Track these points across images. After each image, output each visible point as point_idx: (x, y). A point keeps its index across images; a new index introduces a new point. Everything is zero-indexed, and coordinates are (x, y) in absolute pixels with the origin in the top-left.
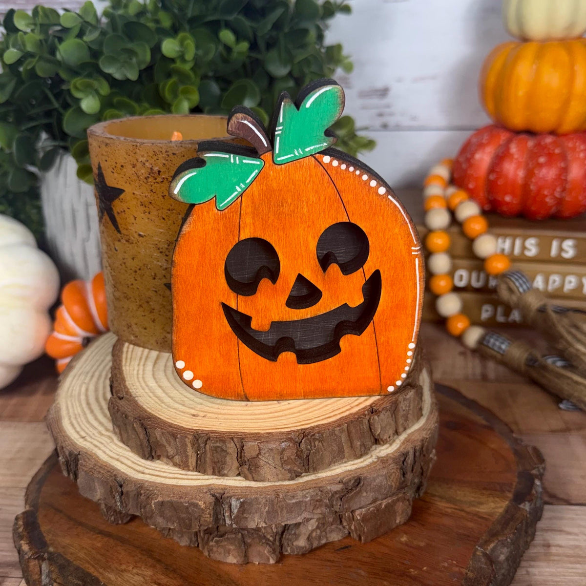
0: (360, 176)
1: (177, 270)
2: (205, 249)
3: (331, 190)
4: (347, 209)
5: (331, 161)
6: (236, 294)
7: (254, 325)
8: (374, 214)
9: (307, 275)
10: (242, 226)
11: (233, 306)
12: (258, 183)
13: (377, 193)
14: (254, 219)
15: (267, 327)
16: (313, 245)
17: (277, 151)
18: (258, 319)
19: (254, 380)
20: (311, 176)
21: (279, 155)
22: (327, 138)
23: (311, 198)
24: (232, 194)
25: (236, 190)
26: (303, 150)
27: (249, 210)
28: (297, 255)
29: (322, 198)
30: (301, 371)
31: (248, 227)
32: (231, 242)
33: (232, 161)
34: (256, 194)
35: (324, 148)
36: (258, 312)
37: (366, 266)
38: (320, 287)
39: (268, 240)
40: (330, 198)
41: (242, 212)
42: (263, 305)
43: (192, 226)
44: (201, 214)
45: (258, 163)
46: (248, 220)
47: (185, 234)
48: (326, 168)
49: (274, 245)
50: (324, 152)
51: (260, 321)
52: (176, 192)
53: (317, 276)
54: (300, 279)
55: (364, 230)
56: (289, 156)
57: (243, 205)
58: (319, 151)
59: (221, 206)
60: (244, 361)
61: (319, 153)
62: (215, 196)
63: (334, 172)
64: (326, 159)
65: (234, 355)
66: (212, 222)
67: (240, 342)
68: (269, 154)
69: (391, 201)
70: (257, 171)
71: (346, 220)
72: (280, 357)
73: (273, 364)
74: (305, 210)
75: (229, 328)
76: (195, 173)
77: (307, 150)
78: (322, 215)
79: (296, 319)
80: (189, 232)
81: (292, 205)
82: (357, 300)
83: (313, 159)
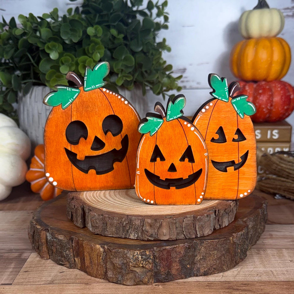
0: (117, 96)
1: (46, 134)
2: (58, 125)
3: (107, 102)
4: (113, 109)
5: (106, 91)
6: (70, 144)
7: (78, 157)
8: (124, 112)
9: (99, 136)
10: (72, 116)
11: (69, 149)
12: (78, 99)
13: (124, 104)
14: (77, 112)
15: (83, 159)
16: (101, 124)
17: (85, 86)
18: (80, 155)
19: (79, 182)
20: (98, 96)
21: (86, 88)
22: (104, 82)
23: (99, 105)
24: (68, 102)
25: (70, 101)
26: (95, 86)
27: (75, 109)
28: (94, 128)
29: (103, 105)
30: (98, 178)
31: (75, 116)
32: (68, 122)
33: (68, 90)
34: (78, 103)
35: (103, 86)
36: (79, 152)
37: (122, 133)
38: (104, 141)
39: (83, 122)
40: (106, 105)
41: (72, 110)
42: (82, 149)
43: (52, 115)
44: (56, 111)
45: (78, 91)
46: (74, 113)
47: (50, 119)
48: (104, 93)
49: (85, 124)
50: (103, 87)
51: (80, 156)
52: (46, 101)
53: (103, 137)
54: (96, 138)
55: (120, 118)
56: (90, 88)
57: (72, 107)
58: (101, 86)
59: (64, 107)
60: (74, 174)
61: (101, 87)
62: (61, 104)
63: (107, 95)
64: (104, 90)
65: (70, 170)
66: (60, 114)
67: (73, 165)
68: (82, 88)
69: (130, 107)
70: (77, 94)
71: (113, 114)
72: (89, 172)
73: (86, 175)
74: (97, 110)
75: (68, 159)
76: (53, 94)
77: (97, 86)
78: (104, 112)
79: (95, 155)
80: (51, 118)
81: (92, 108)
82: (119, 147)
83: (99, 90)
